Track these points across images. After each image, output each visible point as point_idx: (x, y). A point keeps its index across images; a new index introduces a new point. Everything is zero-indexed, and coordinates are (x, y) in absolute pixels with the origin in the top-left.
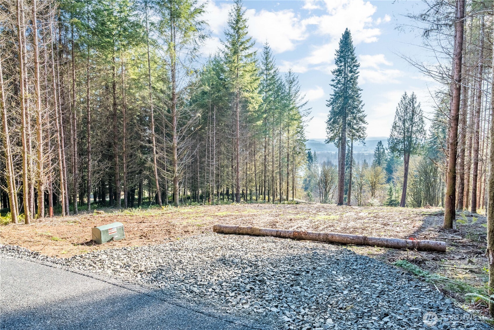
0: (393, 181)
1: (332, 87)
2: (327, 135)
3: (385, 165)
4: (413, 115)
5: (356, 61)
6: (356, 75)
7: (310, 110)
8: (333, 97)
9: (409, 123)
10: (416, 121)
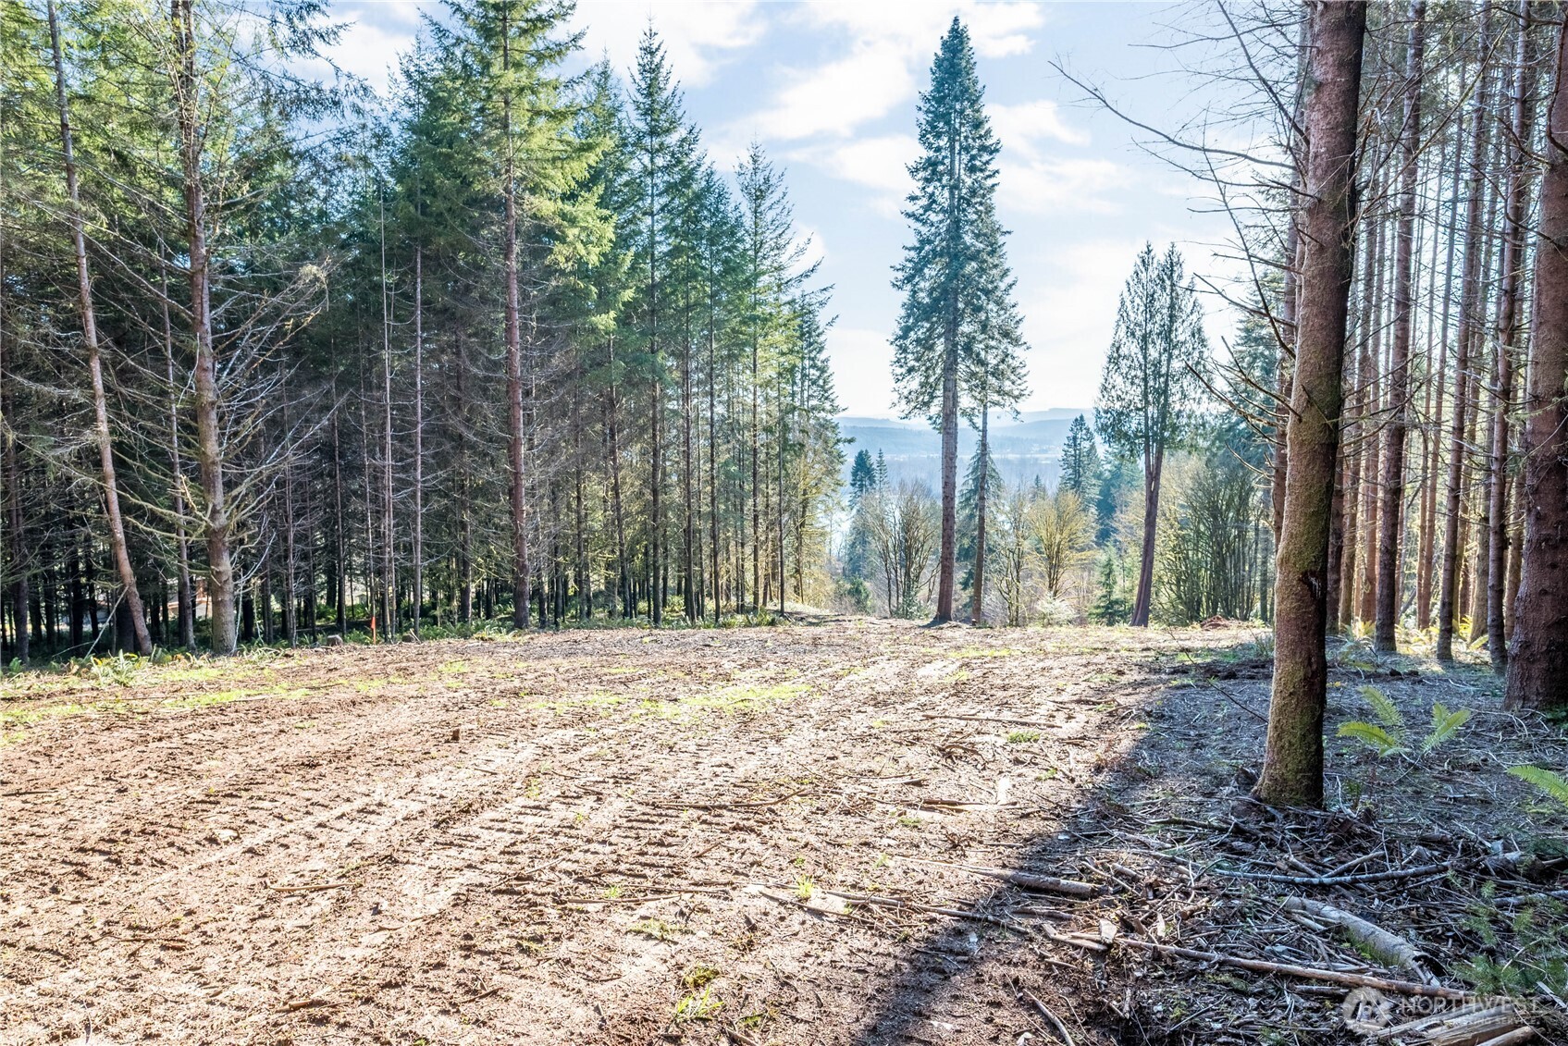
0: (1116, 541)
1: (911, 221)
2: (896, 386)
3: (1094, 493)
4: (1172, 318)
5: (988, 132)
6: (989, 182)
7: (827, 294)
8: (913, 254)
9: (1160, 344)
10: (1181, 338)
